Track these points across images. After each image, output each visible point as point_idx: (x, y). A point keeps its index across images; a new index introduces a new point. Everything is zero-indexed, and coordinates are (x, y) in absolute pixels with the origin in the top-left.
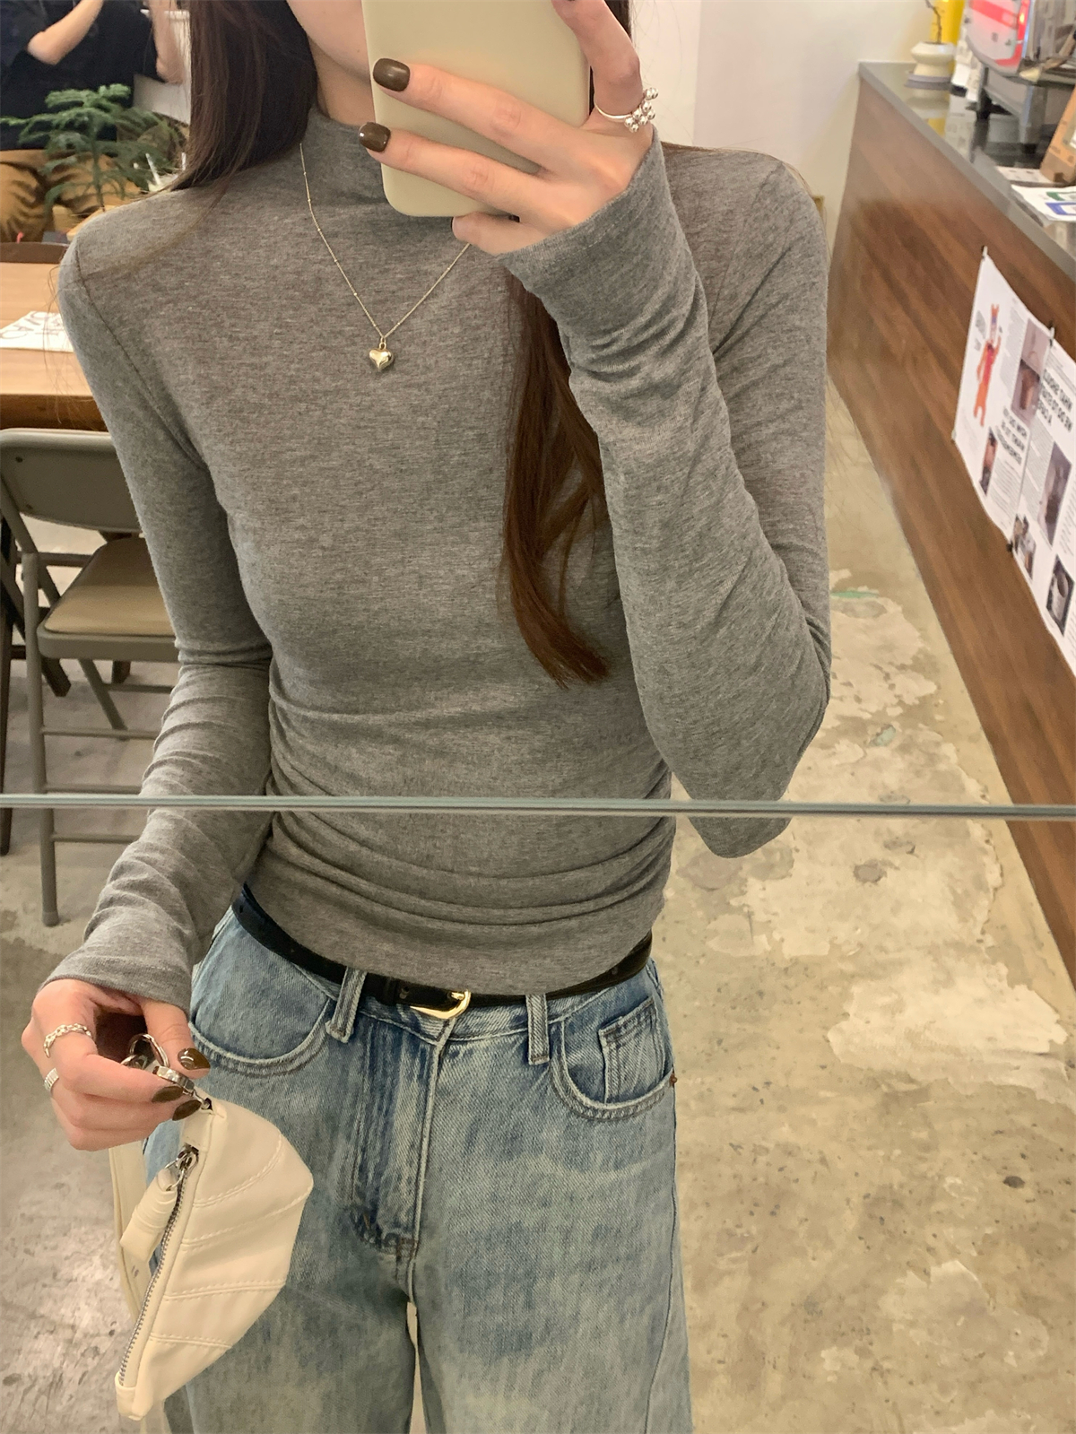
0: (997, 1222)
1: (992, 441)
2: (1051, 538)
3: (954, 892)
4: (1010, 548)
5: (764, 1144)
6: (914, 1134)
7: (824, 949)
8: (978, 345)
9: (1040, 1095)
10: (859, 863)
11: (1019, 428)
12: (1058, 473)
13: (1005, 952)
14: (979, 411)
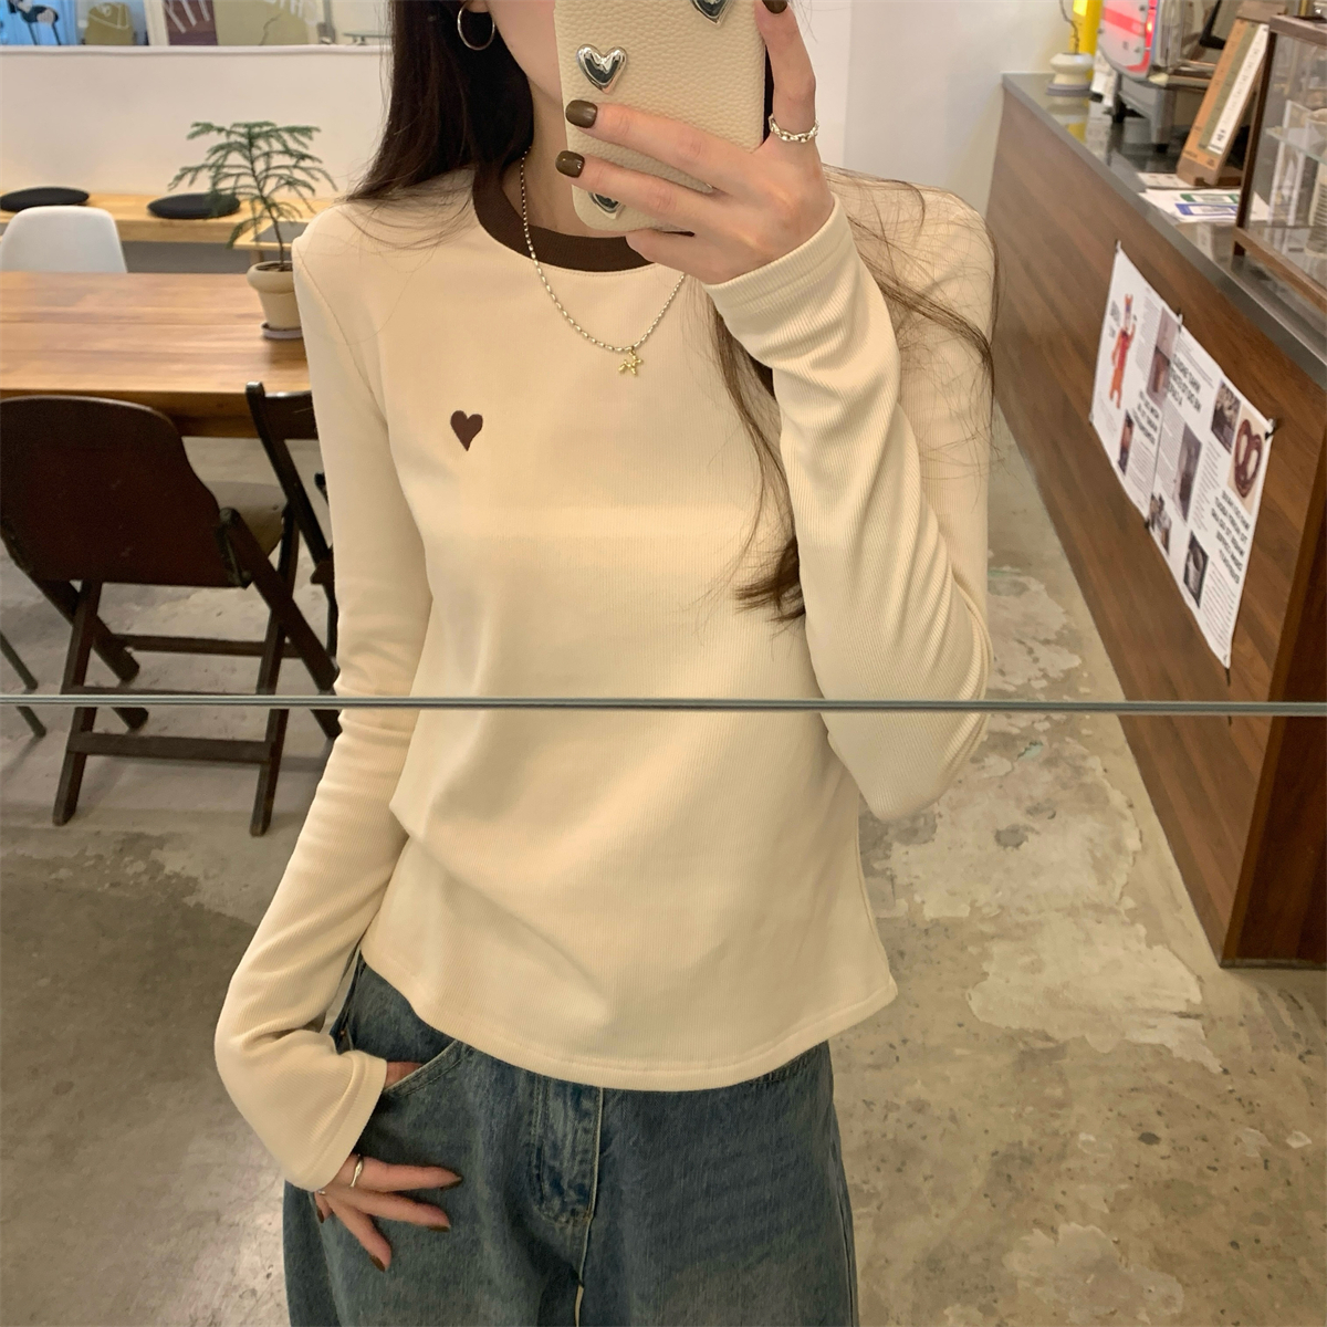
0: (1131, 1178)
1: (1129, 423)
2: (1185, 516)
3: (1094, 857)
4: (1146, 525)
5: (896, 1101)
6: (1048, 1091)
7: (964, 911)
8: (1113, 333)
9: (1177, 1053)
10: (1000, 828)
11: (1152, 410)
12: (1189, 451)
13: (1145, 913)
14: (1116, 394)
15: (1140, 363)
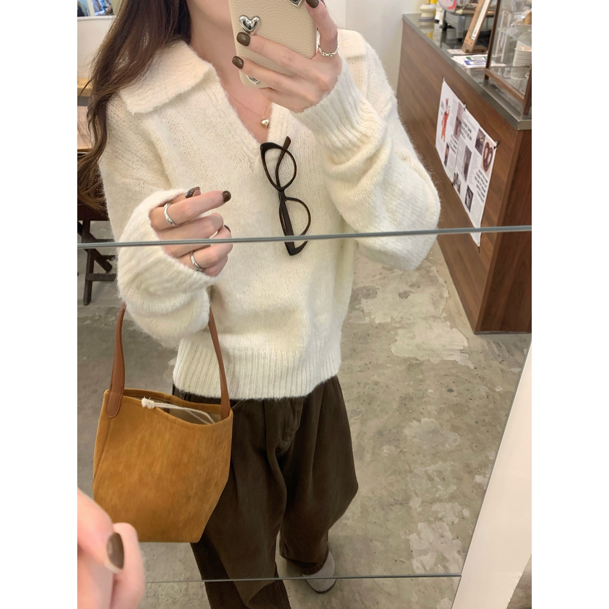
0: (444, 403)
1: (448, 147)
2: (466, 179)
3: (433, 300)
5: (368, 382)
6: (418, 377)
7: (389, 320)
8: (442, 113)
9: (459, 363)
10: (401, 292)
11: (455, 142)
12: (467, 156)
13: (450, 318)
14: (443, 136)
15: (451, 124)
